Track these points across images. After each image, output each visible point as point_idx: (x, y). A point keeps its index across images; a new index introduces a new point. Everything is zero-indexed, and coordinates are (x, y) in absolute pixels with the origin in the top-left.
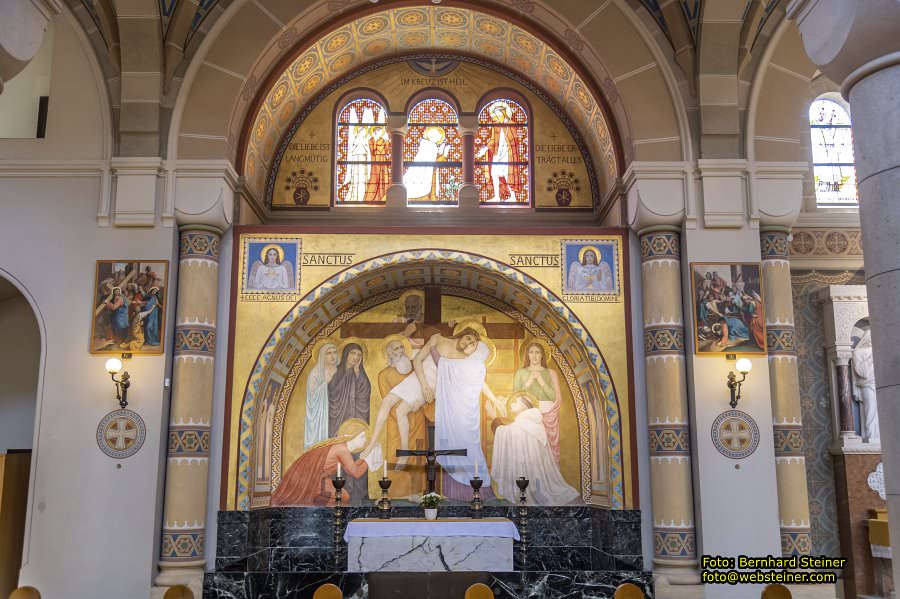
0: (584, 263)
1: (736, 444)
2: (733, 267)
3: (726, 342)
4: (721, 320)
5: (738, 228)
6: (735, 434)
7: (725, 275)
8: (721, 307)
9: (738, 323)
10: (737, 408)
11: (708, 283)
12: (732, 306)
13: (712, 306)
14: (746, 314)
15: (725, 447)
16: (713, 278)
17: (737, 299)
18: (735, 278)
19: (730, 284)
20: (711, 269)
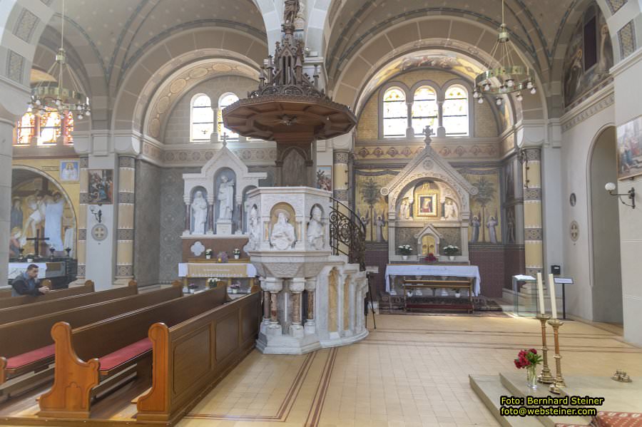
0: (68, 169)
1: (99, 236)
2: (103, 172)
3: (98, 199)
4: (97, 191)
5: (106, 156)
6: (99, 232)
7: (100, 174)
8: (97, 186)
9: (103, 192)
10: (102, 223)
11: (94, 177)
12: (101, 186)
13: (94, 186)
14: (106, 188)
15: (96, 237)
16: (96, 175)
17: (103, 183)
18: (103, 176)
19: (101, 177)
20: (95, 172)
